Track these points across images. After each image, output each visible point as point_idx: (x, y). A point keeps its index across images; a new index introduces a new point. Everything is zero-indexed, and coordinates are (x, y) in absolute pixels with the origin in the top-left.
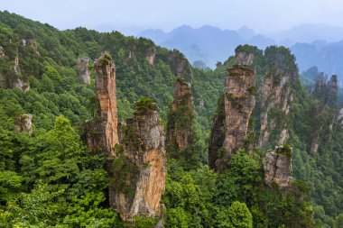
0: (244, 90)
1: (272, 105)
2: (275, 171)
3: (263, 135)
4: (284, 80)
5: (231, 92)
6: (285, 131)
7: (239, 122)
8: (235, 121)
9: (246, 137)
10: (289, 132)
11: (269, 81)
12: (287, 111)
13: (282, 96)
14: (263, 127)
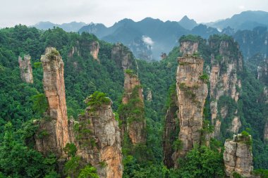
0: (196, 78)
1: (221, 93)
2: (235, 161)
3: (215, 124)
4: (231, 67)
5: (182, 82)
6: (236, 119)
7: (193, 112)
8: (189, 112)
9: (201, 128)
10: (240, 120)
11: (216, 69)
12: (237, 99)
13: (230, 83)
14: (214, 116)
